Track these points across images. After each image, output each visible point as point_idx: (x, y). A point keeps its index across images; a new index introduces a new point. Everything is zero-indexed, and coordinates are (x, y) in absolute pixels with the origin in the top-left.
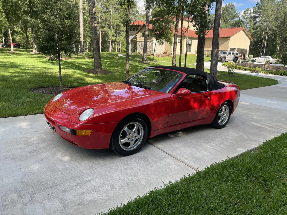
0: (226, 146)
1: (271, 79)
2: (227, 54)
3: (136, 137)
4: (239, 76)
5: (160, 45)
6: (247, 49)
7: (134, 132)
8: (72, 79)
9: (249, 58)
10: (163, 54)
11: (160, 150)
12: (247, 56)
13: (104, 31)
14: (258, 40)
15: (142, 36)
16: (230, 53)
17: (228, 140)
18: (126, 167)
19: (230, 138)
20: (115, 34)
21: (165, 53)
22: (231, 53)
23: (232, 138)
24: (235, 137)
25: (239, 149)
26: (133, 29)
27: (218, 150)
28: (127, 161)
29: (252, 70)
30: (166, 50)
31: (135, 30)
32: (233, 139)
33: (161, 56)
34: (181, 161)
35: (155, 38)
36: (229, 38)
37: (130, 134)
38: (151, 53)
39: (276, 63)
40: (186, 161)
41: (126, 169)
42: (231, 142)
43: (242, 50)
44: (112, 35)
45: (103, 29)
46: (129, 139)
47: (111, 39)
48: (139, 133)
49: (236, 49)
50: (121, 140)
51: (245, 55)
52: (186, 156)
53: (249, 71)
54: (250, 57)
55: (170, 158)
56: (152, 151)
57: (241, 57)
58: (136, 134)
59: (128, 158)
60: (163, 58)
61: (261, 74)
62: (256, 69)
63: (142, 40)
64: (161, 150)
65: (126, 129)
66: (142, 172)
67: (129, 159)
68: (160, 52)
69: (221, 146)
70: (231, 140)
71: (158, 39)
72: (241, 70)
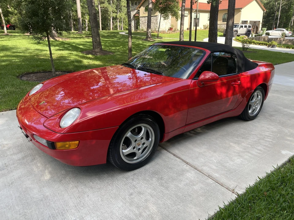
0: (265, 147)
1: (290, 54)
2: (239, 27)
3: (144, 144)
4: (255, 51)
5: (165, 19)
6: (260, 21)
7: (142, 138)
8: (68, 61)
9: (262, 32)
10: (169, 30)
11: (177, 159)
12: (260, 29)
13: (103, 7)
14: (271, 11)
15: (145, 11)
16: (242, 27)
17: (264, 138)
18: (131, 191)
19: (267, 134)
20: (115, 10)
21: (171, 29)
22: (244, 27)
23: (270, 134)
24: (272, 132)
25: (284, 152)
26: (134, 3)
27: (256, 154)
28: (133, 180)
29: (268, 45)
30: (172, 25)
31: (138, 4)
32: (271, 136)
33: (166, 32)
34: (209, 176)
35: (160, 12)
36: (241, 9)
37: (136, 141)
38: (155, 29)
39: (291, 36)
40: (216, 175)
41: (131, 194)
42: (269, 141)
43: (255, 22)
44: (113, 12)
45: (102, 5)
46: (134, 148)
47: (112, 16)
48: (147, 139)
49: (249, 22)
50: (124, 151)
51: (257, 28)
52: (214, 167)
53: (264, 45)
54: (263, 30)
55: (193, 172)
56: (167, 160)
57: (253, 30)
58: (144, 140)
59: (135, 174)
60: (169, 34)
61: (277, 49)
62: (272, 43)
63: (145, 15)
64: (179, 158)
65: (129, 134)
66: (155, 199)
67: (135, 176)
68: (166, 28)
69: (259, 148)
70: (269, 137)
71: (162, 14)
72: (255, 44)
